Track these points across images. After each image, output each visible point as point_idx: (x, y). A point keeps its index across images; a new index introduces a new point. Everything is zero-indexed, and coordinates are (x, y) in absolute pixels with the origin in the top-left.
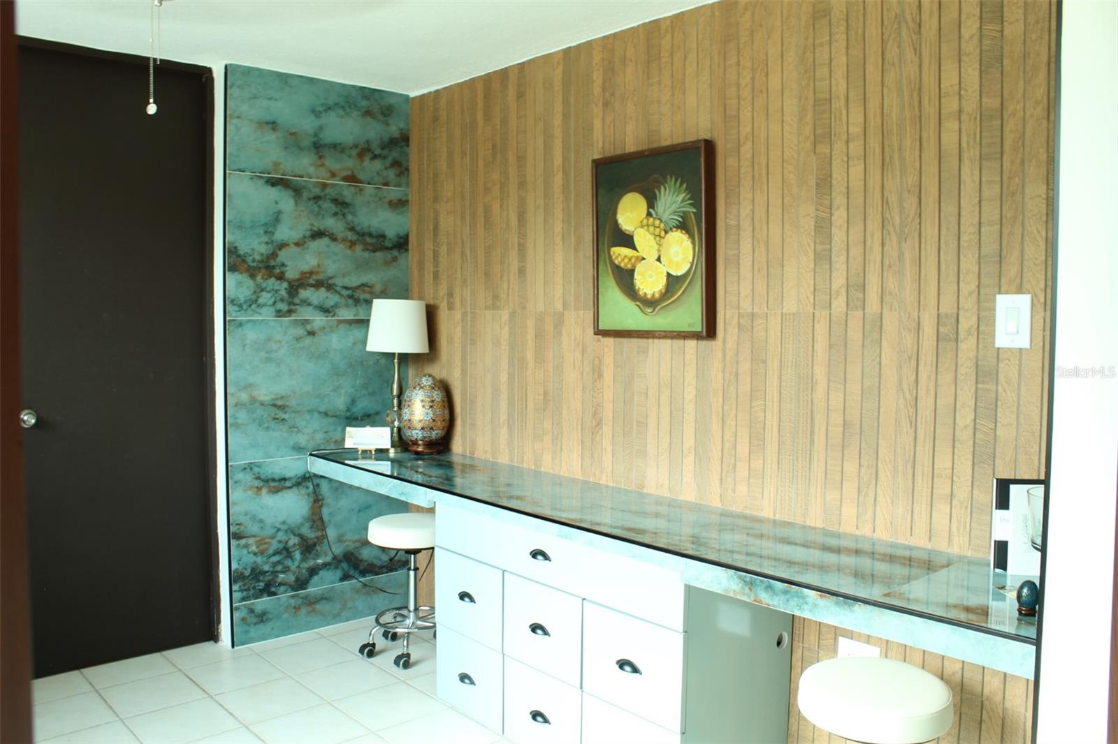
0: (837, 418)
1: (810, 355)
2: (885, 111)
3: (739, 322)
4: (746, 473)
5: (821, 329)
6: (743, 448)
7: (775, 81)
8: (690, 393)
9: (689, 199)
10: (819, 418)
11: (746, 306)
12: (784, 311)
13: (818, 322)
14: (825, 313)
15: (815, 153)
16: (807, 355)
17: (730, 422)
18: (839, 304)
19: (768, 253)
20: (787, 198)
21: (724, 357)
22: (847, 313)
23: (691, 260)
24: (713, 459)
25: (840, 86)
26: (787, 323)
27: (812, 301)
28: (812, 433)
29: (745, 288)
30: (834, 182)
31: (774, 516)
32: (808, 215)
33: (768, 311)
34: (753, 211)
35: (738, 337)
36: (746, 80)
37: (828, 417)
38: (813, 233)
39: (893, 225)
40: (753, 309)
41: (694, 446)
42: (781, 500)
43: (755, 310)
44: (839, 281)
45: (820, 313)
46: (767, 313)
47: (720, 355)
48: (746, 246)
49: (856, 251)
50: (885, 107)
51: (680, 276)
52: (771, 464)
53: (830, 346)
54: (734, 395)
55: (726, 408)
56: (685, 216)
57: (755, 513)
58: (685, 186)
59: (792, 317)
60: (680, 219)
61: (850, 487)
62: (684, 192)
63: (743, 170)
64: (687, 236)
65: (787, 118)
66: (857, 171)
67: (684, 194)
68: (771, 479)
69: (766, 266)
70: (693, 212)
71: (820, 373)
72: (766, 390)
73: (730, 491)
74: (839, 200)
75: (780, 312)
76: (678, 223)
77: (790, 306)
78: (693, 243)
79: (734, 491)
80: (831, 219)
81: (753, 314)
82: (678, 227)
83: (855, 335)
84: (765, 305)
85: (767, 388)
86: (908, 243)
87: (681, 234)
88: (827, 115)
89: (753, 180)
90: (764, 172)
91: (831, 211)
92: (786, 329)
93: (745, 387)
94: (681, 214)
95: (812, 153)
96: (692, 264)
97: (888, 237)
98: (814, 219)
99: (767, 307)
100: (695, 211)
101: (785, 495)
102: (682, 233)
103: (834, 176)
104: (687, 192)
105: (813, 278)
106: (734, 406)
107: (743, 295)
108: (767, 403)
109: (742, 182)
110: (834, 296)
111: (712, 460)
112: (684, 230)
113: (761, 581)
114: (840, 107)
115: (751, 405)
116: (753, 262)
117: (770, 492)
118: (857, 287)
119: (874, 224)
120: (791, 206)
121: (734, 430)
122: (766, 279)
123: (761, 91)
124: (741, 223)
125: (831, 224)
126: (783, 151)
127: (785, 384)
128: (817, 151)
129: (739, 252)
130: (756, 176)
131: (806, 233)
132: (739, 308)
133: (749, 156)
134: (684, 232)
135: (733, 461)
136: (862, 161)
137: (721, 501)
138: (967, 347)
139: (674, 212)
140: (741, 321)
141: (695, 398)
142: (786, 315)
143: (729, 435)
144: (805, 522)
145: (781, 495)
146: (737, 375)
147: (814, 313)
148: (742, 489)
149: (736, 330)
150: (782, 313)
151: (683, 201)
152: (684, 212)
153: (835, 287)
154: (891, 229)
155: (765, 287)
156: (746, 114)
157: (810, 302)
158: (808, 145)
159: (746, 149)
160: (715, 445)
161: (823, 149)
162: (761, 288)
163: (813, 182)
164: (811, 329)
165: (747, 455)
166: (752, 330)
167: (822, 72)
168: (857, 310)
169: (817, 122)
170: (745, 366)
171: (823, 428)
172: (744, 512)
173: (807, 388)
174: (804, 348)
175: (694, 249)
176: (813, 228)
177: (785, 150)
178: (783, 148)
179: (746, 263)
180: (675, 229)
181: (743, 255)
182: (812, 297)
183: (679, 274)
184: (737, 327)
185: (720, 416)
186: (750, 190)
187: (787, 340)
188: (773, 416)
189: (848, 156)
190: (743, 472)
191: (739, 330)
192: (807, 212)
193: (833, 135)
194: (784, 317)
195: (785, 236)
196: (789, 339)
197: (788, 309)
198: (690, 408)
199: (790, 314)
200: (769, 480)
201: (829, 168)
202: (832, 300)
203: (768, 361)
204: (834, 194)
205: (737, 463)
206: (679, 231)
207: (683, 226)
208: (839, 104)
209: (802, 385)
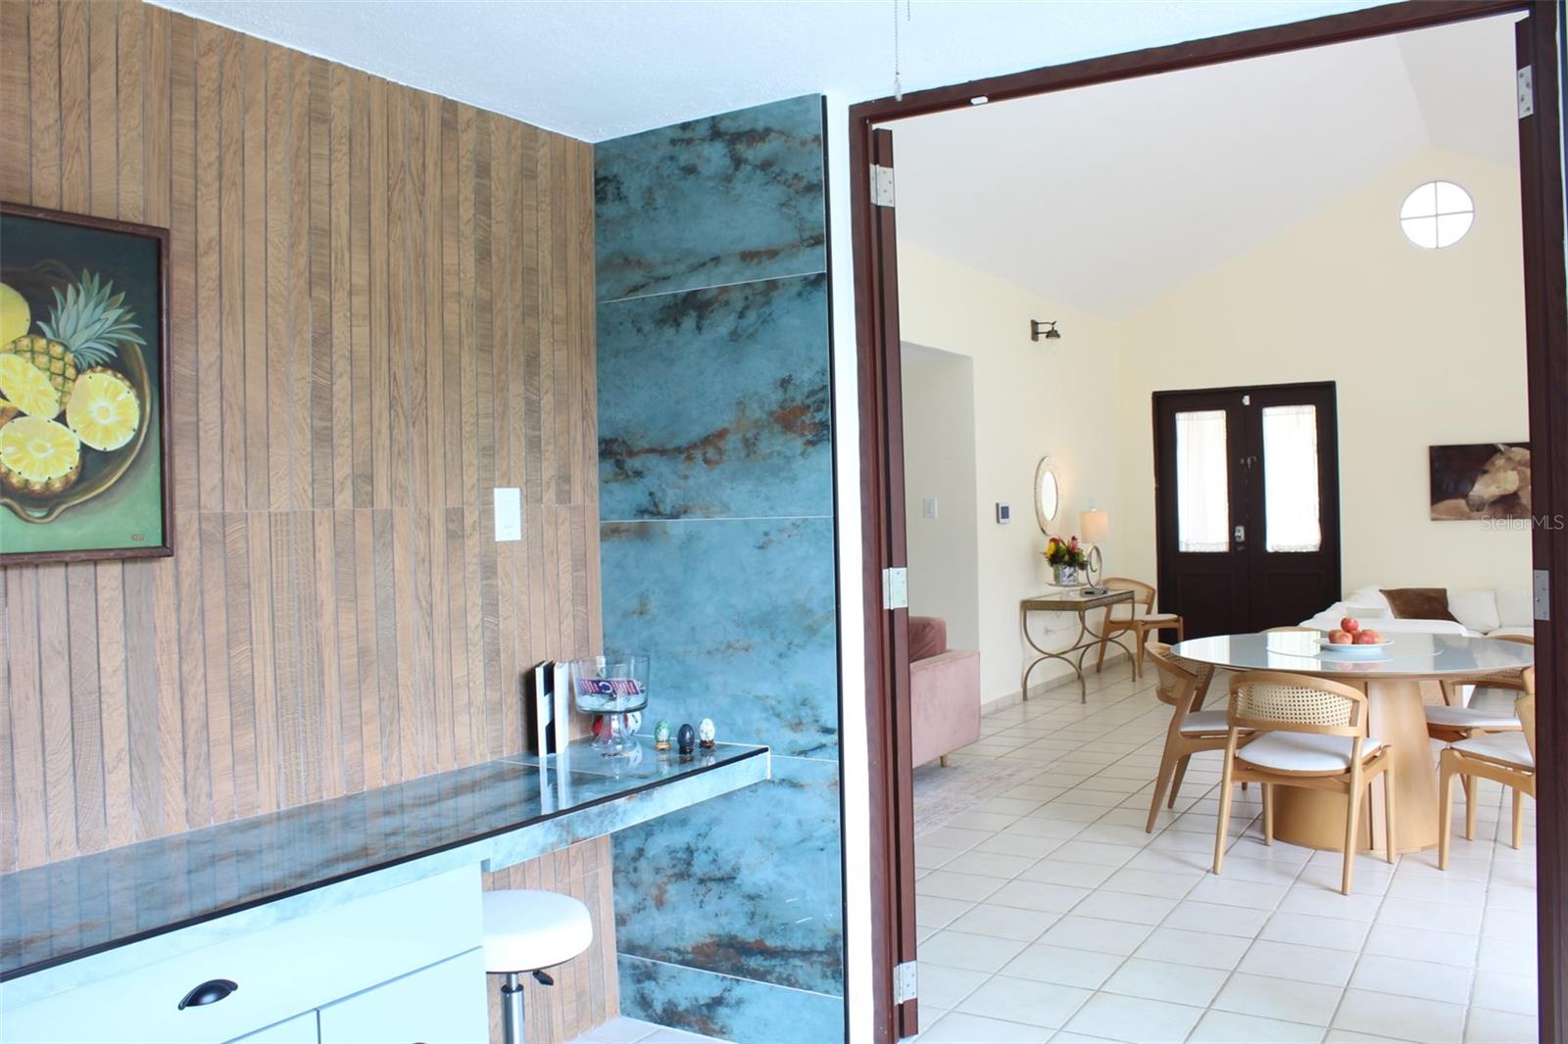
0: (349, 647)
1: (312, 568)
2: (391, 269)
3: (200, 529)
4: (229, 761)
5: (324, 532)
6: (220, 725)
7: (254, 178)
8: (113, 657)
9: (131, 321)
10: (329, 652)
11: (212, 503)
12: (272, 509)
13: (320, 524)
14: (328, 511)
15: (310, 295)
16: (309, 571)
17: (195, 689)
18: (344, 499)
19: (245, 425)
20: (274, 350)
21: (178, 584)
22: (354, 511)
23: (136, 426)
24: (169, 758)
25: (341, 219)
26: (279, 528)
27: (310, 496)
28: (322, 673)
29: (210, 477)
30: (335, 341)
31: (279, 807)
32: (304, 378)
33: (245, 511)
34: (221, 358)
35: (201, 553)
36: (209, 155)
37: (339, 648)
38: (309, 404)
39: (402, 407)
40: (223, 508)
41: (127, 748)
42: (287, 780)
43: (228, 510)
44: (343, 470)
45: (323, 512)
46: (247, 513)
47: (170, 583)
48: (210, 412)
49: (362, 432)
50: (392, 266)
51: (114, 452)
52: (268, 733)
53: (338, 555)
54: (199, 645)
55: (186, 668)
56: (121, 348)
57: (251, 816)
58: (122, 296)
59: (284, 518)
60: (112, 353)
61: (371, 731)
62: (121, 306)
63: (203, 293)
64: (128, 383)
65: (272, 237)
66: (361, 332)
67: (121, 311)
68: (269, 756)
69: (243, 445)
70: (139, 345)
71: (325, 591)
72: (251, 627)
73: (203, 799)
74: (341, 366)
75: (266, 511)
76: (106, 359)
77: (281, 502)
78: (140, 396)
79: (210, 796)
80: (331, 389)
81: (224, 517)
82: (106, 366)
83: (364, 536)
84: (243, 502)
85: (253, 624)
86: (416, 428)
87: (113, 379)
88: (326, 252)
89: (221, 313)
90: (238, 304)
91: (332, 377)
92: (277, 535)
93: (217, 626)
94: (115, 345)
95: (307, 296)
96: (138, 432)
97: (397, 420)
98: (310, 385)
99: (246, 504)
100: (143, 343)
101: (291, 772)
102: (116, 376)
103: (336, 333)
104: (128, 308)
105: (310, 465)
106: (201, 662)
107: (206, 486)
108: (255, 647)
109: (202, 312)
110: (337, 490)
111: (165, 760)
112: (120, 372)
113: (579, 816)
114: (342, 246)
115: (229, 654)
116: (222, 436)
117: (269, 775)
118: (364, 478)
119: (381, 403)
120: (279, 362)
121: (203, 699)
122: (243, 463)
123: (234, 184)
124: (201, 374)
125: (332, 395)
126: (266, 282)
127: (280, 613)
128: (313, 294)
129: (198, 420)
130: (227, 308)
131: (300, 403)
132: (199, 507)
133: (215, 273)
134: (120, 376)
135: (205, 749)
136: (367, 322)
137: (188, 821)
138: (473, 543)
139: (97, 338)
140: (204, 526)
141: (124, 664)
142: (276, 515)
143: (194, 710)
144: (321, 797)
145: (285, 773)
146: (202, 611)
147: (313, 512)
148: (224, 787)
149: (197, 542)
150: (269, 512)
151: (117, 321)
152: (120, 342)
153: (338, 476)
154: (399, 409)
155: (242, 474)
156: (208, 208)
157: (308, 497)
158: (302, 283)
159: (209, 262)
160: (169, 733)
161: (320, 293)
162: (235, 475)
163: (309, 336)
164: (311, 533)
165: (228, 732)
166: (224, 540)
167: (320, 192)
168: (365, 507)
169: (313, 257)
170: (215, 597)
171: (335, 666)
172: (231, 821)
173: (311, 614)
174: (303, 560)
175: (142, 407)
176: (309, 397)
177: (269, 280)
178: (266, 276)
179: (210, 436)
180: (99, 368)
181: (206, 424)
182: (311, 490)
183: (110, 448)
184: (197, 536)
185: (177, 685)
186: (217, 327)
187: (280, 551)
188: (265, 664)
189: (351, 311)
190: (222, 759)
191: (201, 540)
192: (300, 372)
193: (333, 281)
194: (272, 518)
195: (271, 404)
196: (282, 549)
197: (279, 507)
198: (114, 684)
199: (281, 514)
200: (266, 759)
201: (328, 321)
202: (336, 494)
203: (252, 585)
204: (335, 357)
205: (213, 750)
206: (110, 372)
207: (118, 364)
208: (339, 242)
209: (303, 612)
